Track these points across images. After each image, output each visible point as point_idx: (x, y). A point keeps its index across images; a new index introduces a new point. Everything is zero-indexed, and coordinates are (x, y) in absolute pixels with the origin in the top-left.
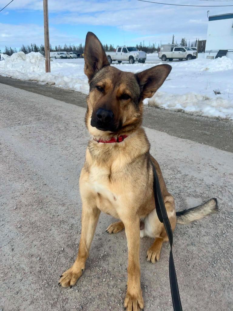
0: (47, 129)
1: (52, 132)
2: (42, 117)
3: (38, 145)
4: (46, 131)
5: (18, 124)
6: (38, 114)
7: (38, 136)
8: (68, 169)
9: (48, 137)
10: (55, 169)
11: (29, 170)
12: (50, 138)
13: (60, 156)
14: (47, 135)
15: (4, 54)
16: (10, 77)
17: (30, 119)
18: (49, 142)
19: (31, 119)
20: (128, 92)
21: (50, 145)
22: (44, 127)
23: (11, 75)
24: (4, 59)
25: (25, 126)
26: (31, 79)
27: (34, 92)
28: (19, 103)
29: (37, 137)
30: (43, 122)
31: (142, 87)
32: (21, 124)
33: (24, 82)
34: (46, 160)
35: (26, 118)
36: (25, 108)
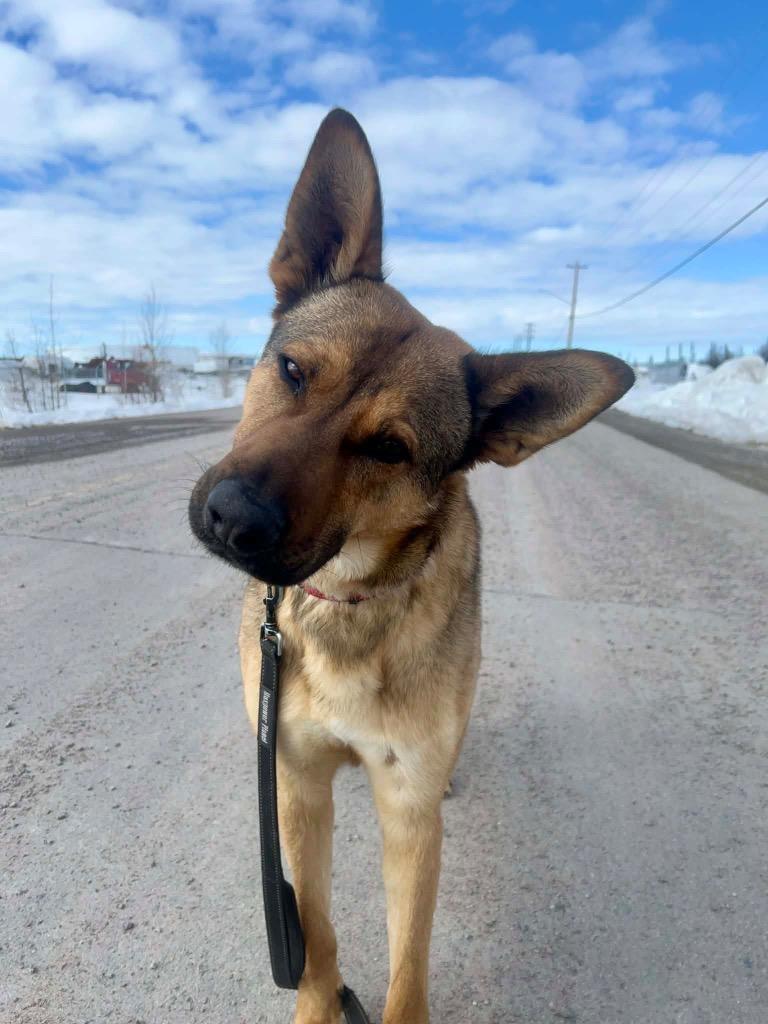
0: (734, 651)
1: (753, 670)
2: (735, 586)
3: (656, 720)
4: (726, 659)
5: (625, 596)
6: (724, 572)
7: (678, 674)
8: (748, 963)
9: (723, 690)
10: (673, 920)
11: (543, 856)
12: (729, 701)
13: (740, 837)
14: (722, 680)
15: (702, 363)
16: (688, 428)
17: (680, 584)
18: (714, 722)
19: (685, 587)
20: (404, 430)
21: (712, 742)
22: (722, 635)
23: (696, 422)
24: (694, 378)
25: (644, 611)
26: (758, 441)
27: (747, 483)
28: (672, 517)
29: (667, 677)
30: (730, 609)
31: (483, 416)
32: (637, 599)
33: (728, 448)
34: (652, 825)
35: (666, 580)
36: (684, 535)
